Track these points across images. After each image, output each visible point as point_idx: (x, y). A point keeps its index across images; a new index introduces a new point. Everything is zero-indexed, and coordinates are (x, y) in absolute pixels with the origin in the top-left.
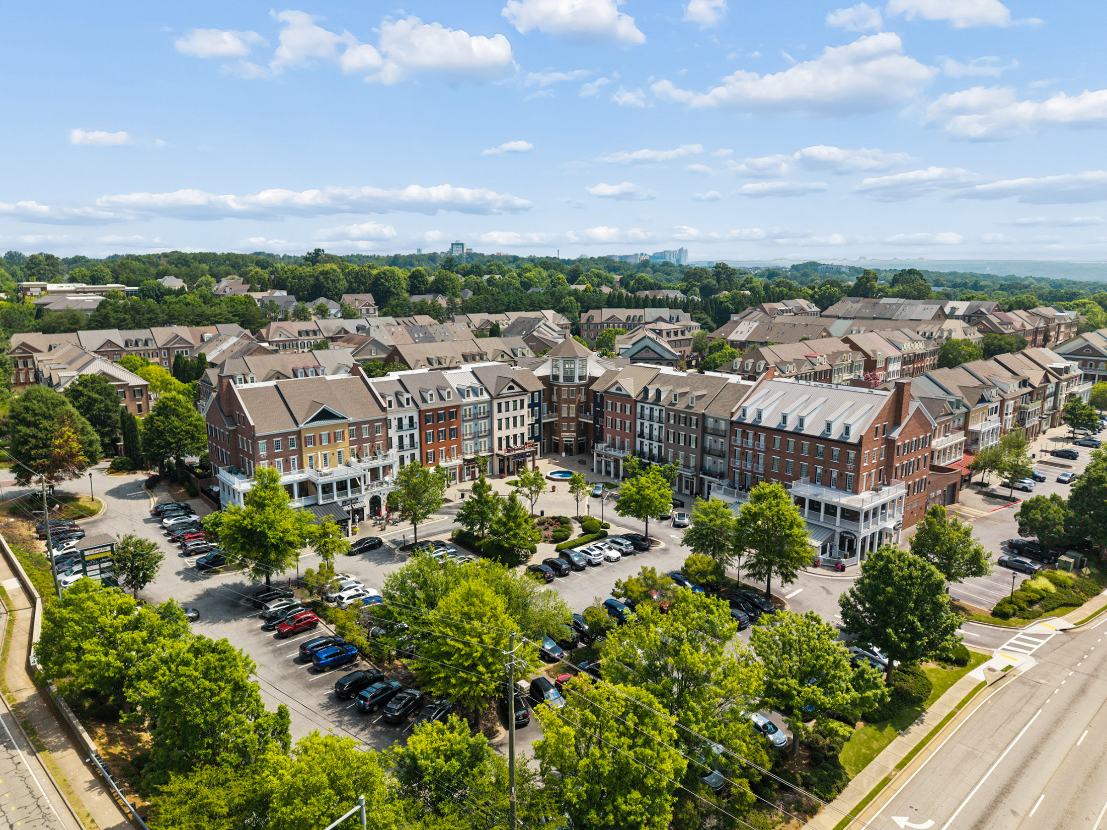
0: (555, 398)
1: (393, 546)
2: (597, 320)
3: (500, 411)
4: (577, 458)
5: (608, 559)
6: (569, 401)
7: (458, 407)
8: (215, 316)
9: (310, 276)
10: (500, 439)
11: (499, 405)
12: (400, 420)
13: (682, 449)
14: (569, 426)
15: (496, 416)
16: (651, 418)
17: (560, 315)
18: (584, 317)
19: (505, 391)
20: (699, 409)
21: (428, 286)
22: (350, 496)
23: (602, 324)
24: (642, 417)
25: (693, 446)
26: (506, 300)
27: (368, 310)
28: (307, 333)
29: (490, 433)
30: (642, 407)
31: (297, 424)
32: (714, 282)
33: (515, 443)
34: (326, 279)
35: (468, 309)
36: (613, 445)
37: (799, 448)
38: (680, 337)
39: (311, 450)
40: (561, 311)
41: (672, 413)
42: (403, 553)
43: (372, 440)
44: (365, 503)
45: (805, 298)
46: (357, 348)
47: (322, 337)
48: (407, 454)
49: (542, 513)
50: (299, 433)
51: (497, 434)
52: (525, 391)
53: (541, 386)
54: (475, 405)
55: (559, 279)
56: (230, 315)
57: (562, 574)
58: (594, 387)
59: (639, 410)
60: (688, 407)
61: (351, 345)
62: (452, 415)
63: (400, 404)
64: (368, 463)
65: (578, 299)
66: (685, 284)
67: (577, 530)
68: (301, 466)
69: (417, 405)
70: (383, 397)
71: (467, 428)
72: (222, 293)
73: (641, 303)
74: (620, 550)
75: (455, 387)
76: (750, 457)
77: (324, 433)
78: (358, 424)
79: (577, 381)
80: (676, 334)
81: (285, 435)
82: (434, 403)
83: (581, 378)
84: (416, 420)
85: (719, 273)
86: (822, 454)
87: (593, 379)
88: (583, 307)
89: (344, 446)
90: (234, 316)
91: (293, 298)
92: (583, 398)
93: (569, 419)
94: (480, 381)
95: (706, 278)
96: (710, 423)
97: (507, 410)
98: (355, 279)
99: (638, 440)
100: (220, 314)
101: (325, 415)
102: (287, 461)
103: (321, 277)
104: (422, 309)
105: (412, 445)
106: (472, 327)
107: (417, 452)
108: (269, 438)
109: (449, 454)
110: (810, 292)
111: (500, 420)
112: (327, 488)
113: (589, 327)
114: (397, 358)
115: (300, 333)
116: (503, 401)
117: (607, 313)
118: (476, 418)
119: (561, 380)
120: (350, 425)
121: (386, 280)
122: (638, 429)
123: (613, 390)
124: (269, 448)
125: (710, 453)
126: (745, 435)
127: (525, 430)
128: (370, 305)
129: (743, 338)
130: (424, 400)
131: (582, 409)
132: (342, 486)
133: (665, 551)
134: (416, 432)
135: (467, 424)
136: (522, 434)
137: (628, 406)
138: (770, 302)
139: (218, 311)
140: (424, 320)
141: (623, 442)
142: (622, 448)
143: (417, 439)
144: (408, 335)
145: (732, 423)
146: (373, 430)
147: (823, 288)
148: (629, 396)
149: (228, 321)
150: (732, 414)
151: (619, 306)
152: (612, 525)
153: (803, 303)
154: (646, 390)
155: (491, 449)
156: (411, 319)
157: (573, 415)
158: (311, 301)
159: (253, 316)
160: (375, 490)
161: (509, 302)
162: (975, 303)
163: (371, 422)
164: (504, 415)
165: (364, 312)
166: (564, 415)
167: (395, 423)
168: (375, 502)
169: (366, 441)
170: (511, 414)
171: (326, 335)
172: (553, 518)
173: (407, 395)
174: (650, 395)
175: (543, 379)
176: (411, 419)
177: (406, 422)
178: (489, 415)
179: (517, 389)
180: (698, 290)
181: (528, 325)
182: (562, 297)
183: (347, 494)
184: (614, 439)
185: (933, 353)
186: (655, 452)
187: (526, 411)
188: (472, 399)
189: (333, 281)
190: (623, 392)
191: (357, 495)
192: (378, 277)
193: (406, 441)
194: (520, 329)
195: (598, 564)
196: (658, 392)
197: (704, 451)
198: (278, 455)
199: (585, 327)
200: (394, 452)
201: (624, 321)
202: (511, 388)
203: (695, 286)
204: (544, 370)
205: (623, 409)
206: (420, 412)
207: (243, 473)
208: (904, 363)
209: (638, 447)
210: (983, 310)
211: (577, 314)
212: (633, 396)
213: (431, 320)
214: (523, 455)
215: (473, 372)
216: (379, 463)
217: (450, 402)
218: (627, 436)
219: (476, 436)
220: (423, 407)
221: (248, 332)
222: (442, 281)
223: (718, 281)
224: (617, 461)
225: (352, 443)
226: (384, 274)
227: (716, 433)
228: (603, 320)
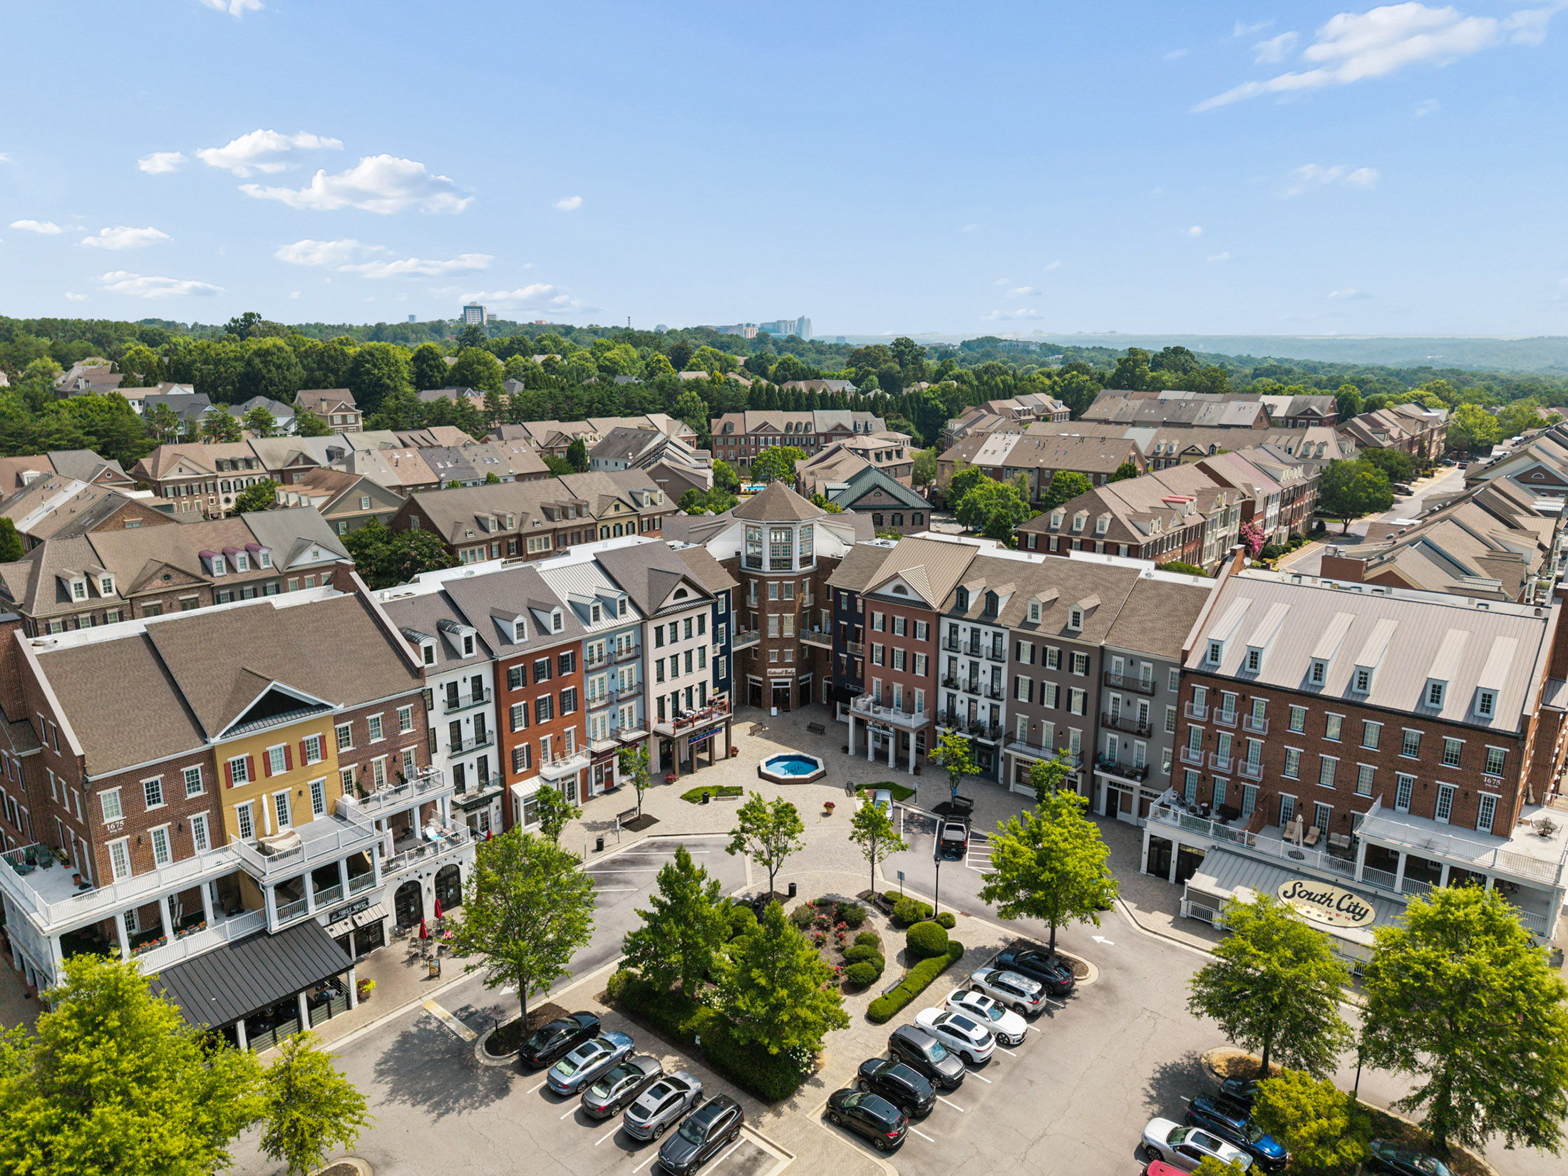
0: (753, 602)
1: (467, 1035)
2: (738, 430)
3: (659, 643)
4: (804, 717)
5: (1003, 1041)
6: (781, 608)
7: (577, 645)
8: (49, 435)
9: (236, 359)
10: (661, 700)
11: (659, 630)
12: (453, 689)
13: (1049, 715)
14: (781, 656)
15: (653, 653)
16: (974, 648)
17: (678, 423)
18: (717, 425)
19: (670, 601)
20: (1092, 636)
21: (446, 374)
22: (348, 895)
23: (747, 436)
24: (953, 646)
25: (1077, 710)
26: (586, 397)
27: (344, 418)
28: (234, 464)
29: (641, 690)
30: (954, 629)
31: (203, 735)
32: (898, 368)
33: (690, 704)
34: (266, 363)
35: (524, 413)
36: (885, 701)
37: (1353, 733)
38: (895, 461)
39: (243, 793)
40: (677, 415)
41: (1026, 646)
42: (497, 1062)
43: (392, 746)
44: (383, 907)
45: (1044, 391)
46: (333, 497)
47: (262, 470)
48: (470, 760)
49: (792, 890)
50: (210, 756)
51: (655, 690)
52: (706, 596)
53: (731, 583)
54: (610, 635)
55: (659, 361)
56: (79, 434)
57: (918, 1112)
58: (834, 580)
59: (945, 631)
60: (1065, 631)
61: (321, 491)
62: (564, 664)
63: (451, 652)
64: (386, 803)
65: (705, 396)
66: (853, 369)
67: (893, 943)
68: (220, 840)
69: (489, 652)
70: (412, 640)
71: (595, 685)
72: (70, 389)
73: (804, 401)
74: (1017, 1008)
75: (565, 598)
76: (1225, 747)
77: (275, 749)
78: (357, 715)
79: (797, 568)
80: (889, 455)
81: (171, 768)
82: (525, 642)
83: (806, 561)
84: (488, 682)
85: (902, 352)
86: (1415, 749)
87: (829, 564)
88: (711, 408)
89: (324, 771)
90: (88, 434)
91: (204, 397)
92: (807, 600)
93: (782, 642)
94: (618, 586)
95: (886, 361)
96: (1116, 665)
97: (674, 640)
98: (319, 363)
99: (943, 693)
100: (58, 431)
101: (277, 705)
102: (180, 830)
103: (257, 361)
104: (442, 414)
105: (481, 738)
106: (534, 445)
107: (492, 753)
108: (127, 781)
109: (560, 749)
110: (1047, 382)
111: (660, 662)
112: (289, 890)
113: (726, 442)
114: (415, 519)
115: (219, 465)
116: (665, 622)
117: (754, 419)
118: (612, 662)
119: (766, 566)
120: (339, 718)
121: (375, 366)
122: (943, 669)
123: (888, 591)
124: (129, 805)
125: (1113, 727)
126: (1214, 698)
127: (707, 675)
128: (348, 409)
129: (998, 461)
130: (505, 639)
131: (808, 620)
132: (326, 877)
134: (489, 711)
135: (595, 677)
136: (703, 685)
137: (922, 624)
138: (999, 398)
139: (54, 426)
140: (448, 435)
141: (909, 695)
142: (909, 709)
143: (490, 724)
144: (425, 465)
145: (1185, 673)
146: (393, 722)
147: (1068, 376)
148: (925, 605)
149: (77, 445)
150: (1185, 655)
151: (769, 406)
152: (960, 920)
153: (1045, 399)
154: (962, 594)
155: (644, 724)
156: (425, 433)
157: (789, 632)
158: (240, 404)
159: (126, 434)
160: (409, 868)
161: (591, 402)
162: (1300, 398)
163: (388, 706)
164: (668, 650)
165: (338, 420)
166: (773, 633)
167: (440, 697)
168: (408, 896)
169: (378, 749)
170: (682, 646)
171: (270, 467)
172: (823, 904)
173: (467, 632)
174: (971, 604)
175: (731, 565)
176: (477, 680)
177: (465, 690)
178: (639, 654)
179: (692, 595)
180: (876, 379)
181: (634, 442)
182: (677, 392)
183: (339, 893)
184: (888, 688)
185: (1312, 484)
186: (984, 716)
187: (707, 638)
188: (605, 623)
189: (279, 367)
190: (911, 596)
191: (365, 891)
192: (359, 360)
193: (468, 732)
194: (620, 448)
195: (985, 1063)
196: (992, 599)
197: (1103, 722)
198: (155, 818)
199: (720, 441)
200: (442, 762)
201: (783, 431)
202: (681, 593)
203: (869, 373)
204: (722, 547)
205: (910, 629)
206: (496, 666)
208: (1284, 503)
209: (943, 705)
210: (1314, 408)
211: (704, 421)
212: (935, 604)
213: (461, 434)
214: (711, 729)
215: (597, 563)
216: (411, 798)
217: (559, 636)
218: (920, 683)
219: (613, 700)
220: (503, 654)
221: (115, 465)
222: (471, 365)
223: (902, 364)
224: (902, 736)
225: (343, 760)
226: (371, 355)
227: (1131, 687)
228: (749, 430)
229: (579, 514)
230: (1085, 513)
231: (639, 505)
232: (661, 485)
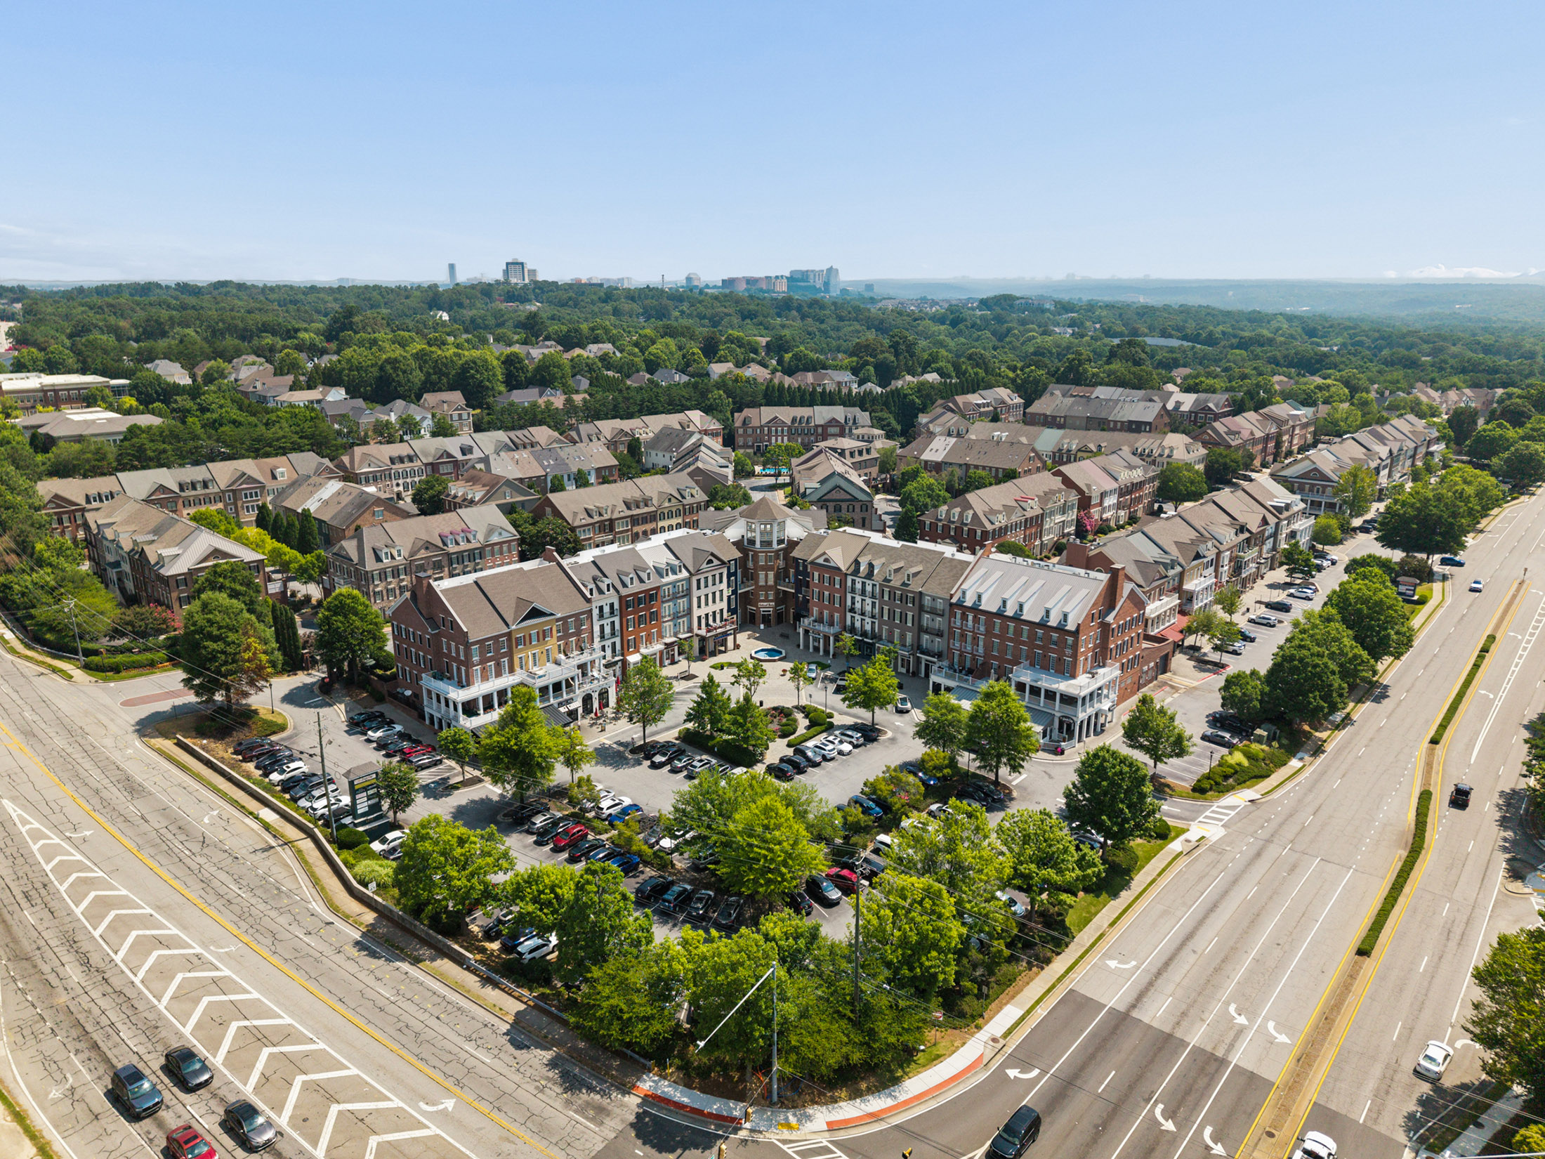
0: (750, 564)
1: (621, 749)
2: (755, 423)
3: (699, 588)
4: (779, 629)
5: (841, 753)
6: (767, 568)
7: (658, 588)
9: (372, 366)
10: (699, 618)
11: (699, 581)
12: (601, 608)
13: (897, 626)
14: (767, 596)
15: (695, 593)
16: (863, 592)
17: (709, 418)
18: (739, 418)
19: (704, 565)
20: (915, 586)
21: (529, 375)
22: (565, 697)
23: (762, 427)
24: (853, 591)
25: (909, 624)
26: (639, 398)
27: (460, 415)
28: (401, 460)
29: (689, 612)
30: (853, 582)
31: (507, 625)
32: (893, 358)
33: (714, 620)
34: (395, 369)
35: (594, 413)
36: (820, 620)
37: (1018, 632)
38: (865, 457)
39: (521, 650)
40: (707, 410)
41: (887, 590)
42: (636, 756)
43: (578, 633)
44: (577, 704)
45: (1005, 386)
46: (488, 492)
47: (419, 463)
48: (608, 643)
49: (761, 704)
50: (509, 635)
51: (696, 612)
52: (723, 563)
53: (738, 555)
54: (674, 584)
55: (693, 354)
57: (801, 771)
58: (795, 554)
59: (849, 583)
60: (904, 584)
61: (477, 487)
62: (652, 598)
63: (601, 592)
64: (577, 658)
65: (729, 393)
66: (855, 359)
67: (803, 722)
68: (512, 670)
69: (618, 591)
70: (585, 586)
71: (667, 608)
72: (251, 389)
73: (808, 397)
74: (850, 743)
75: (651, 565)
76: (969, 639)
77: (534, 632)
78: (564, 619)
79: (775, 546)
80: (860, 453)
81: (496, 638)
82: (635, 587)
83: (780, 542)
84: (616, 606)
85: (898, 343)
86: (1041, 639)
87: (793, 544)
88: (734, 403)
89: (552, 643)
91: (360, 402)
92: (781, 563)
93: (766, 588)
94: (677, 558)
95: (883, 352)
96: (927, 601)
97: (706, 586)
98: (434, 368)
99: (849, 615)
101: (535, 613)
102: (498, 665)
103: (388, 367)
104: (535, 415)
105: (613, 634)
106: (603, 439)
107: (618, 640)
108: (481, 642)
109: (649, 640)
110: (1011, 375)
111: (699, 598)
112: (544, 690)
113: (745, 431)
114: (548, 510)
115: (392, 461)
116: (702, 577)
117: (767, 413)
118: (675, 597)
119: (758, 545)
120: (558, 620)
121: (477, 371)
122: (849, 603)
123: (821, 561)
124: (482, 654)
125: (927, 632)
126: (964, 617)
127: (724, 605)
128: (462, 409)
129: (938, 457)
130: (625, 585)
131: (781, 576)
132: (557, 687)
133: (893, 740)
134: (617, 620)
135: (666, 605)
136: (722, 610)
137: (837, 579)
138: (963, 393)
140: (542, 434)
141: (832, 616)
142: (831, 624)
143: (617, 626)
144: (536, 463)
145: (951, 605)
146: (579, 623)
147: (1027, 370)
148: (838, 569)
150: (952, 596)
151: (780, 403)
152: (835, 714)
153: (1003, 393)
154: (857, 563)
155: (690, 630)
156: (525, 432)
157: (771, 582)
158: (384, 404)
160: (587, 688)
161: (643, 401)
162: (1203, 396)
163: (577, 616)
164: (703, 591)
165: (456, 417)
166: (762, 583)
167: (596, 612)
168: (587, 699)
169: (572, 635)
170: (711, 589)
171: (425, 461)
172: (775, 709)
173: (607, 581)
174: (862, 569)
175: (738, 544)
176: (612, 605)
177: (607, 610)
178: (688, 594)
179: (716, 562)
180: (872, 369)
181: (676, 440)
182: (708, 391)
183: (561, 696)
184: (821, 613)
185: (1152, 479)
186: (868, 627)
187: (724, 586)
188: (672, 578)
189: (404, 372)
190: (832, 564)
191: (572, 695)
192: (465, 368)
193: (608, 630)
194: (666, 444)
195: (832, 759)
196: (871, 566)
197: (921, 630)
198: (490, 659)
199: (741, 431)
200: (597, 644)
201: (789, 423)
202: (710, 562)
203: (867, 363)
204: (734, 532)
205: (832, 581)
206: (621, 598)
207: (449, 678)
208: (1121, 495)
209: (849, 622)
210: (1211, 405)
211: (729, 414)
212: (843, 569)
213: (550, 432)
214: (725, 634)
215: (666, 545)
216: (585, 658)
217: (649, 585)
218: (837, 610)
219: (676, 617)
220: (624, 592)
221: (326, 461)
222: (548, 367)
223: (897, 355)
224: (827, 638)
225: (559, 639)
226: (474, 363)
227: (933, 612)
228: (763, 422)
229: (646, 505)
230: (958, 510)
231: (684, 497)
232: (697, 482)
